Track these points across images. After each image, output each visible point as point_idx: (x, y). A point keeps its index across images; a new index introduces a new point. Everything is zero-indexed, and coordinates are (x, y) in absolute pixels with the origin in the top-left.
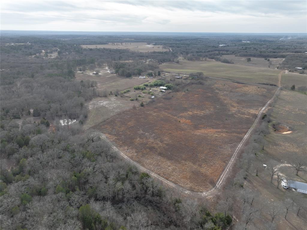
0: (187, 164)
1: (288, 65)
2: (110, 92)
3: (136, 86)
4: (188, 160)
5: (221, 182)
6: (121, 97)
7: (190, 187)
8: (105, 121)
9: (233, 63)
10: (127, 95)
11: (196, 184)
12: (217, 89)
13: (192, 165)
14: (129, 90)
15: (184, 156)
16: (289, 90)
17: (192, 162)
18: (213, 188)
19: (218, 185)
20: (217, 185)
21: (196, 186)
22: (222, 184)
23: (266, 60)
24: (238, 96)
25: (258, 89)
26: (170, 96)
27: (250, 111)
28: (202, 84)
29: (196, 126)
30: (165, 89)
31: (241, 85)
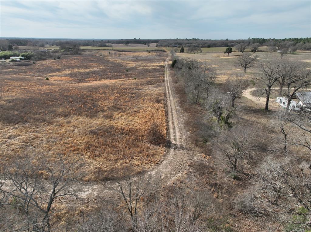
0: (72, 121)
1: (165, 44)
4: (74, 114)
5: (178, 134)
7: (95, 173)
11: (113, 157)
13: (87, 120)
15: (60, 110)
16: (179, 53)
17: (86, 114)
18: (169, 151)
19: (175, 140)
20: (174, 142)
21: (116, 160)
22: (184, 137)
23: (143, 44)
24: (130, 57)
25: (150, 53)
26: (29, 63)
27: (153, 64)
28: (80, 54)
29: (80, 81)
30: (21, 59)
31: (129, 53)
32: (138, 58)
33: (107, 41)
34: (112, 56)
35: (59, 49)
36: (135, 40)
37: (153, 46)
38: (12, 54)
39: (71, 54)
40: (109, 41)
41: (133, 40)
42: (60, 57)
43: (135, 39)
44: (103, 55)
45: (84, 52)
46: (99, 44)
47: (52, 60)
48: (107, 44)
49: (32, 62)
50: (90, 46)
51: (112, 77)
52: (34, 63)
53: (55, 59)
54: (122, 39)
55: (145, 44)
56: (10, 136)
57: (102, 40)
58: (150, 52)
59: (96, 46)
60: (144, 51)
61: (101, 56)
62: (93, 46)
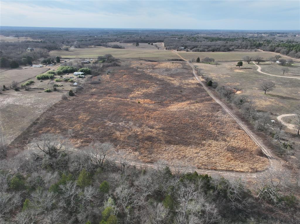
2: (3, 87)
3: (40, 75)
6: (26, 90)
8: (35, 123)
9: (124, 48)
10: (34, 87)
12: (138, 68)
13: (217, 142)
14: (32, 80)
16: (196, 62)
20: (267, 155)
25: (174, 64)
26: (96, 80)
28: (118, 65)
30: (83, 75)
39: (111, 66)
52: (99, 80)
55: (152, 45)
60: (166, 60)
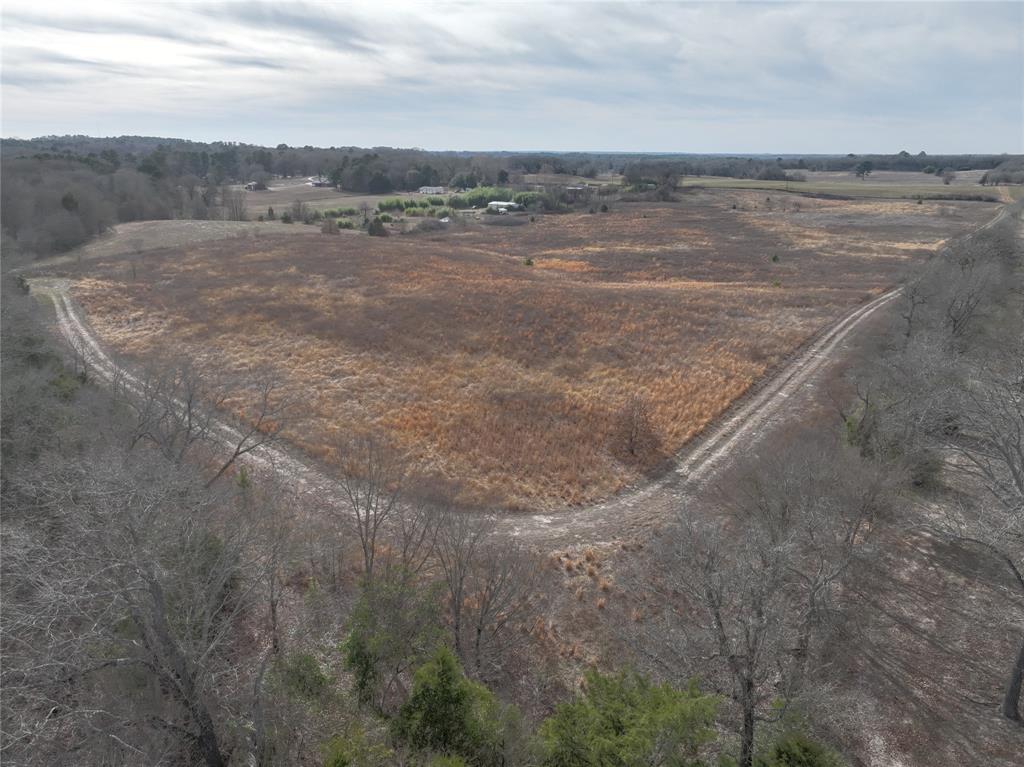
0: (478, 365)
2: (268, 212)
18: (644, 486)
20: (683, 470)
23: (930, 171)
24: (828, 218)
25: (920, 207)
26: (523, 219)
27: (896, 245)
28: (673, 200)
29: (609, 276)
30: (510, 208)
31: (838, 202)
32: (858, 222)
33: (797, 163)
34: (770, 210)
35: (619, 183)
36: (903, 157)
37: (967, 180)
38: (497, 194)
39: (648, 200)
40: (802, 163)
41: (894, 157)
42: (608, 206)
43: (904, 154)
44: (740, 206)
45: (692, 194)
46: (763, 170)
47: (586, 213)
48: (789, 172)
49: (529, 217)
50: (733, 176)
51: (709, 273)
52: (533, 220)
53: (591, 212)
54: (851, 155)
55: (939, 174)
56: (338, 371)
57: (780, 159)
58: (924, 202)
59: (752, 177)
60: (904, 198)
61: (734, 208)
62: (741, 178)
